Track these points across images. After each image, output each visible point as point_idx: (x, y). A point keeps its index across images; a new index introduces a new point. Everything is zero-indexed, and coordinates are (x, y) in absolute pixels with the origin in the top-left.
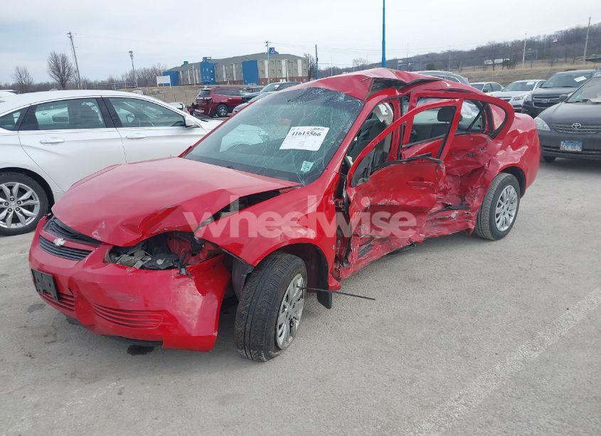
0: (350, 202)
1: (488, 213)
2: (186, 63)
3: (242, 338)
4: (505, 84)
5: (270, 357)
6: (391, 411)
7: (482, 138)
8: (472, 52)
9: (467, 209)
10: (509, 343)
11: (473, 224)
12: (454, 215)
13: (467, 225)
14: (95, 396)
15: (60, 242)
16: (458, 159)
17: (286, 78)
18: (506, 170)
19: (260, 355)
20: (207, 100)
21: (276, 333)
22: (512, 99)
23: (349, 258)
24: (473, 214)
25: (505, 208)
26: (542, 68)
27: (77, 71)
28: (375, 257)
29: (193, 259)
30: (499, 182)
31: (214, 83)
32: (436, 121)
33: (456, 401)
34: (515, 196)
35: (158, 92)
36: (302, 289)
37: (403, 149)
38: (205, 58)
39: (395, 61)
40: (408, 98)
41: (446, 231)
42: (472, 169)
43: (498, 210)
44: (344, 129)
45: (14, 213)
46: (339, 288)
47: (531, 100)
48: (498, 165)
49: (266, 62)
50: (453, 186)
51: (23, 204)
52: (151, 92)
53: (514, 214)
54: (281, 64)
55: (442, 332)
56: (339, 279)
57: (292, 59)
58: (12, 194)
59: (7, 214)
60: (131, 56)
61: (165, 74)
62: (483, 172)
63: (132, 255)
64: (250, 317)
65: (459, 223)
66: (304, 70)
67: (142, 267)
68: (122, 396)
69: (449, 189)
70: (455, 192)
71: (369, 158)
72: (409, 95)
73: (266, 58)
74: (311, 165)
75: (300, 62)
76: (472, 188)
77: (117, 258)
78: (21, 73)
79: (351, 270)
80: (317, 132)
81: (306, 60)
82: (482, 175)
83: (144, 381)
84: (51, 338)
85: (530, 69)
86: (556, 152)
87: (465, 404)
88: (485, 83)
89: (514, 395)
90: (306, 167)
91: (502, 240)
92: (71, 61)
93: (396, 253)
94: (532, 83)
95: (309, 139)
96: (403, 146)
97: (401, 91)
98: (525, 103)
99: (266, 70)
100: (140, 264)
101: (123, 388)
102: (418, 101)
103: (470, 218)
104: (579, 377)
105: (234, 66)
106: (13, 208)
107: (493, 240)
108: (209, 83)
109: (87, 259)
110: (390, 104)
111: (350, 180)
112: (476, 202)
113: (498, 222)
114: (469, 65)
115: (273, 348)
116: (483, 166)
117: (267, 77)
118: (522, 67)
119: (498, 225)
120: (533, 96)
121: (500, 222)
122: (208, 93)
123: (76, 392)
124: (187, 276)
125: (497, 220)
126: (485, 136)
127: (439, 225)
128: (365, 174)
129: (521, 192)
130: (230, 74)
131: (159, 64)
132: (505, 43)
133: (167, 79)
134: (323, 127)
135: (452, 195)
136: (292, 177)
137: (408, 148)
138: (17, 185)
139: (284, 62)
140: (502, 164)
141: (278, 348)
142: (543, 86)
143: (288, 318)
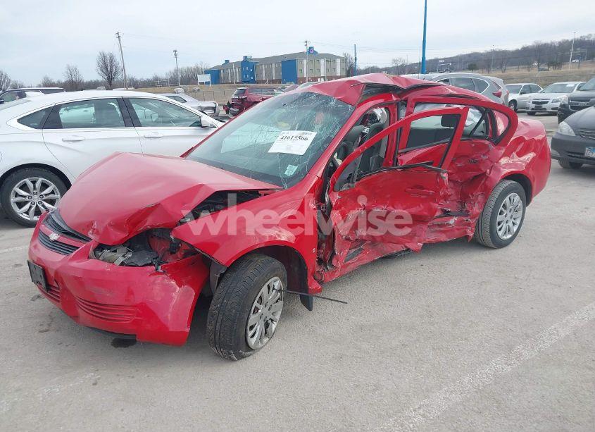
0: (332, 206)
1: (489, 220)
2: (227, 61)
3: (213, 337)
4: (545, 86)
5: (241, 357)
6: (347, 417)
7: (484, 144)
8: (517, 52)
9: (467, 216)
10: (484, 355)
11: (472, 230)
12: (452, 221)
13: (466, 232)
14: (71, 385)
15: (54, 236)
16: (459, 165)
17: (324, 77)
18: (510, 176)
19: (230, 354)
20: (242, 99)
21: (246, 334)
22: (550, 101)
23: (334, 262)
24: (473, 221)
25: (509, 216)
26: (588, 69)
27: (123, 70)
28: (366, 261)
29: (171, 257)
30: (501, 189)
31: (254, 81)
32: (440, 127)
33: (415, 410)
34: (520, 204)
35: (199, 90)
36: (280, 291)
37: (400, 154)
38: (245, 57)
39: (436, 60)
40: (405, 103)
41: (443, 238)
42: (473, 175)
43: (499, 218)
44: (331, 134)
45: (37, 206)
46: (320, 291)
47: (567, 103)
48: (499, 171)
49: (305, 62)
50: (453, 193)
51: (45, 198)
52: (192, 90)
53: (518, 222)
54: (319, 63)
55: (418, 340)
56: (320, 282)
57: (330, 59)
58: (35, 188)
59: (30, 207)
60: (176, 55)
61: (207, 72)
62: (484, 179)
63: (115, 251)
64: (220, 317)
65: (458, 229)
66: (342, 69)
67: (122, 264)
68: (97, 386)
69: (450, 196)
70: (455, 198)
71: (356, 164)
72: (406, 100)
73: (305, 58)
74: (295, 168)
75: (338, 61)
76: (472, 194)
77: (100, 254)
78: (72, 71)
79: (337, 273)
80: (305, 136)
81: (344, 60)
82: (483, 182)
83: (120, 374)
84: (45, 327)
85: (577, 69)
86: (580, 158)
87: (423, 416)
88: (523, 85)
89: (475, 409)
90: (291, 170)
91: (504, 248)
92: (118, 59)
93: (388, 258)
94: (572, 85)
95: (295, 143)
96: (400, 151)
97: (398, 96)
98: (561, 105)
99: (304, 69)
100: (121, 259)
101: (99, 379)
102: (416, 105)
103: (469, 224)
104: (548, 394)
105: (273, 65)
106: (36, 202)
107: (493, 248)
108: (248, 82)
109: (73, 254)
110: (386, 108)
111: (333, 184)
112: (476, 209)
113: (500, 230)
114: (512, 64)
115: (244, 347)
116: (485, 173)
117: (305, 76)
118: (569, 68)
119: (500, 233)
120: (570, 99)
121: (502, 231)
122: (243, 92)
123: (56, 379)
124: (164, 273)
125: (498, 228)
126: (487, 142)
127: (437, 231)
128: (349, 179)
129: (527, 199)
130: (269, 73)
131: (201, 63)
132: (552, 43)
133: (207, 78)
134: (310, 132)
135: (452, 201)
136: (276, 180)
137: (406, 152)
138: (40, 180)
139: (322, 62)
140: (506, 171)
141: (249, 348)
142: (581, 89)
143: (262, 319)
